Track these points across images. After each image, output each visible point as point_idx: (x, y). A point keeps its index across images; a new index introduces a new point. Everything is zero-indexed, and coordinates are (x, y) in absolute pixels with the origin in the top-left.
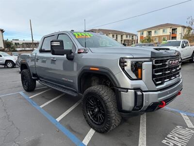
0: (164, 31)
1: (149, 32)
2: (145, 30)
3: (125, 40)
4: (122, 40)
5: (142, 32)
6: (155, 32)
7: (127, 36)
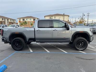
0: (30, 19)
1: (23, 19)
2: (22, 18)
3: (10, 22)
4: (8, 22)
5: (20, 19)
6: (26, 20)
7: (11, 20)
